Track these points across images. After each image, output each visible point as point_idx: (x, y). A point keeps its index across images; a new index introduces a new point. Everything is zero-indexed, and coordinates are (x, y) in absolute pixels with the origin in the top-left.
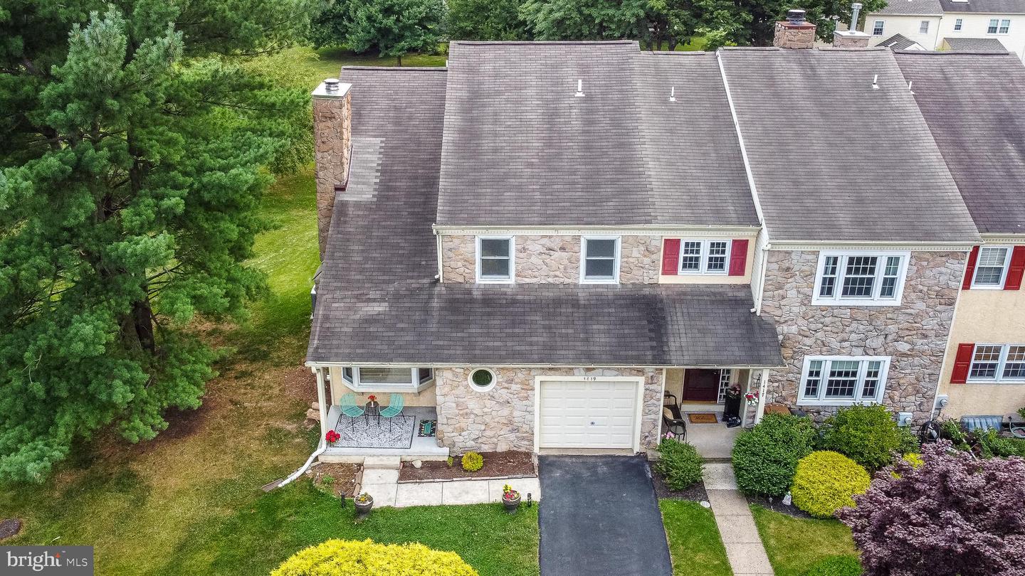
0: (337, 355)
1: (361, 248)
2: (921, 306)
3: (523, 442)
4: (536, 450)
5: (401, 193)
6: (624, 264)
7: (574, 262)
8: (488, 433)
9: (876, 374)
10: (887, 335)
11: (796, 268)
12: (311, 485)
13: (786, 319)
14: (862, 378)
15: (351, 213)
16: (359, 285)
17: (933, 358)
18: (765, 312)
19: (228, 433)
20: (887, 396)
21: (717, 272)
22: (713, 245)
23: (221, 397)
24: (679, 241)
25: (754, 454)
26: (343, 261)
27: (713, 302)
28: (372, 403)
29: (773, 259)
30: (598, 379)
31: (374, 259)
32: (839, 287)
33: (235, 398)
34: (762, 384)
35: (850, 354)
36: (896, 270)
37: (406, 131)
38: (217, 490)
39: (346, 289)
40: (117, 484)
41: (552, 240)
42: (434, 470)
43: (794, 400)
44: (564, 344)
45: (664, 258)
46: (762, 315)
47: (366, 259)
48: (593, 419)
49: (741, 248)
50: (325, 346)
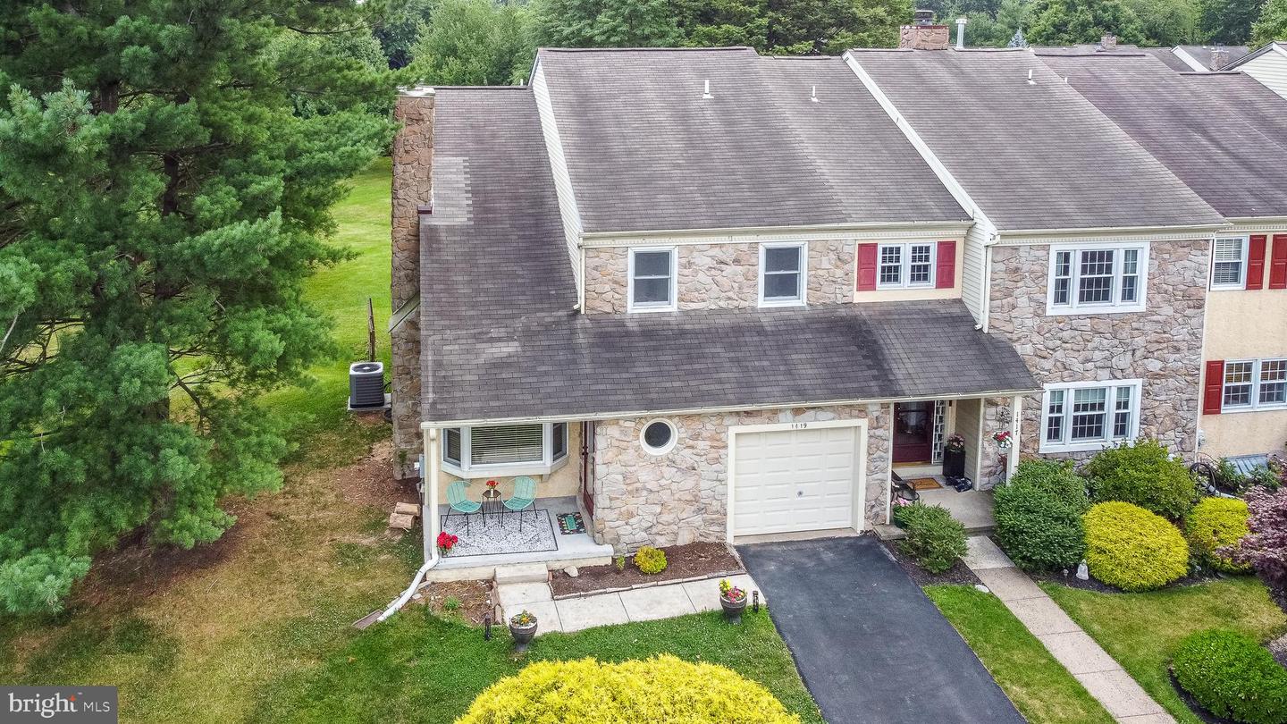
0: (464, 411)
1: (466, 278)
2: (1167, 310)
3: (711, 529)
4: (730, 540)
5: (504, 215)
6: (812, 279)
7: (750, 278)
8: (665, 518)
9: (1126, 405)
10: (1134, 350)
11: (1025, 267)
12: (427, 615)
13: (1020, 335)
14: (1111, 411)
15: (445, 239)
16: (475, 322)
17: (1188, 378)
18: (995, 327)
19: (278, 556)
20: (1142, 433)
21: (921, 284)
22: (914, 249)
23: (252, 511)
24: (875, 246)
25: (1028, 511)
26: (446, 295)
27: (925, 321)
28: (492, 492)
29: (999, 258)
30: (811, 425)
31: (486, 291)
32: (1074, 290)
33: (273, 510)
34: (1015, 418)
35: (1095, 379)
36: (1135, 265)
37: (492, 149)
38: (286, 636)
39: (457, 328)
40: (121, 641)
41: (724, 249)
42: (596, 577)
43: (1036, 447)
44: (763, 379)
45: (859, 268)
46: (991, 331)
47: (478, 292)
48: (801, 487)
49: (947, 250)
50: (444, 401)
